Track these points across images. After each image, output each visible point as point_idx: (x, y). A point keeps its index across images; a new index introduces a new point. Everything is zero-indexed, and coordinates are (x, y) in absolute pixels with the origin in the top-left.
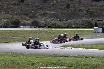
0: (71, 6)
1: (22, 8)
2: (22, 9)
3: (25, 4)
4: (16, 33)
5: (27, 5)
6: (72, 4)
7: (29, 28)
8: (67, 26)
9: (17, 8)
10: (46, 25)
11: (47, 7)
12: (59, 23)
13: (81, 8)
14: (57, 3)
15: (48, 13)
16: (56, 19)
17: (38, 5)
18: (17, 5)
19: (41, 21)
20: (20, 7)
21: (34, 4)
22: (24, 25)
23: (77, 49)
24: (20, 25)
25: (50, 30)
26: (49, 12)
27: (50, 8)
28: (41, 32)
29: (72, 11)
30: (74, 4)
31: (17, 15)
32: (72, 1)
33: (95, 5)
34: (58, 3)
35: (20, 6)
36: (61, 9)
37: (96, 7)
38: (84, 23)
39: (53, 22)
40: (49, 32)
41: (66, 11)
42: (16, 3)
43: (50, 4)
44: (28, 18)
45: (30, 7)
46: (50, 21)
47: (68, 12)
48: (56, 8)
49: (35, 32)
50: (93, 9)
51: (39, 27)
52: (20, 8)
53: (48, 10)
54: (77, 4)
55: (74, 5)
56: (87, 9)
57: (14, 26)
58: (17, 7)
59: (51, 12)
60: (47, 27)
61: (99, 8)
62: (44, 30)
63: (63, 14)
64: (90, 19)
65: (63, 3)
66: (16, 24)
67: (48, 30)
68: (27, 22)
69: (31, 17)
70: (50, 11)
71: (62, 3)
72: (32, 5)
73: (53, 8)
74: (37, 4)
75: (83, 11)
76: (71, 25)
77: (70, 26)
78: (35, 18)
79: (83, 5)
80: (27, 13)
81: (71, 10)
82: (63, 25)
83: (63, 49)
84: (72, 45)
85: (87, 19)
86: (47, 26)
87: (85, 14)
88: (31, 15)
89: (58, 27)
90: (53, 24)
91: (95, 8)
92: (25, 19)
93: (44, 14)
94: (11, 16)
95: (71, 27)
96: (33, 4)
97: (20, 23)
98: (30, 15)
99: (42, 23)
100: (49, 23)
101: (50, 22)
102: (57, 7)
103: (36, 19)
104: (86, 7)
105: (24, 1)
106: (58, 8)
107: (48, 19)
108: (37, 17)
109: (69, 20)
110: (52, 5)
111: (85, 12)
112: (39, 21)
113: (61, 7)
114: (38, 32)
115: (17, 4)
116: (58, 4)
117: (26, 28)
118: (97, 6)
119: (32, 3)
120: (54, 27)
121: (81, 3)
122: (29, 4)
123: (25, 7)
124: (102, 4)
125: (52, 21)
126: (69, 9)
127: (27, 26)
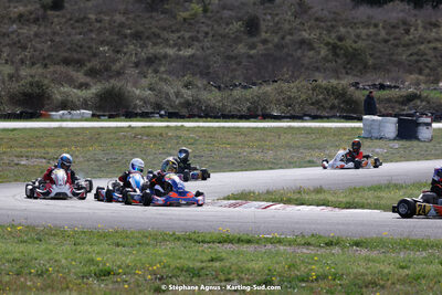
0: (263, 26)
1: (54, 33)
2: (57, 39)
3: (70, 19)
4: (30, 143)
5: (77, 21)
6: (269, 17)
7: (86, 120)
8: (249, 109)
9: (36, 35)
10: (158, 107)
11: (164, 29)
12: (213, 97)
13: (305, 35)
14: (205, 11)
15: (165, 56)
16: (200, 83)
17: (123, 19)
18: (36, 21)
19: (138, 90)
20: (49, 31)
21: (107, 18)
22: (65, 105)
23: (293, 210)
24: (47, 107)
25: (177, 128)
26: (171, 52)
27: (175, 36)
28: (136, 135)
29: (270, 45)
30: (277, 19)
31: (33, 64)
32: (267, 5)
33: (364, 19)
34: (209, 14)
35: (46, 26)
36: (223, 36)
37: (372, 30)
38: (321, 97)
39: (188, 94)
40: (170, 138)
41: (241, 49)
42: (31, 14)
43: (175, 17)
44: (80, 77)
45: (91, 31)
46: (175, 89)
47: (252, 52)
48: (201, 36)
49: (112, 136)
50: (358, 36)
51: (130, 115)
52: (46, 34)
53: (166, 41)
54: (289, 16)
55: (278, 23)
56: (332, 39)
57: (21, 113)
58: (35, 28)
59: (181, 53)
60: (161, 116)
61: (383, 34)
62: (149, 127)
63: (230, 58)
64: (345, 82)
65: (230, 12)
66: (32, 104)
67: (168, 127)
68: (76, 94)
69: (92, 73)
70: (175, 45)
71: (226, 13)
72: (100, 21)
73: (187, 35)
74: (119, 18)
75: (316, 45)
76: (264, 108)
77: (260, 113)
78: (111, 77)
79: (317, 19)
80: (75, 56)
81: (265, 42)
82: (231, 108)
83: (231, 209)
84: (268, 192)
85: (334, 82)
86: (163, 112)
87: (325, 59)
88: (95, 63)
89: (211, 117)
90: (187, 104)
91: (364, 31)
92: (71, 81)
93: (151, 61)
94: (8, 69)
95: (267, 117)
96: (102, 16)
97: (49, 98)
98: (89, 65)
99: (141, 100)
100: (173, 97)
101: (177, 94)
102: (206, 29)
103: (115, 83)
104: (329, 31)
105: (66, 5)
106: (207, 33)
107: (165, 80)
108: (119, 74)
109: (254, 84)
110: (185, 19)
111: (324, 52)
112: (129, 87)
113: (221, 31)
114: (125, 136)
115: (33, 16)
116: (210, 18)
117: (72, 120)
118: (376, 26)
119: (100, 13)
120: (191, 117)
121: (305, 12)
122: (85, 18)
123: (69, 30)
124: (394, 15)
125: (184, 91)
126: (255, 39)
127: (78, 111)
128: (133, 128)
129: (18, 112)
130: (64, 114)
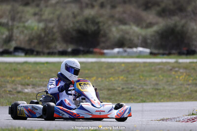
22: (121, 43)
24: (102, 45)
57: (73, 50)
97: (105, 35)
114: (160, 69)
127: (135, 50)
128: (180, 63)
129: (70, 50)
130: (118, 52)
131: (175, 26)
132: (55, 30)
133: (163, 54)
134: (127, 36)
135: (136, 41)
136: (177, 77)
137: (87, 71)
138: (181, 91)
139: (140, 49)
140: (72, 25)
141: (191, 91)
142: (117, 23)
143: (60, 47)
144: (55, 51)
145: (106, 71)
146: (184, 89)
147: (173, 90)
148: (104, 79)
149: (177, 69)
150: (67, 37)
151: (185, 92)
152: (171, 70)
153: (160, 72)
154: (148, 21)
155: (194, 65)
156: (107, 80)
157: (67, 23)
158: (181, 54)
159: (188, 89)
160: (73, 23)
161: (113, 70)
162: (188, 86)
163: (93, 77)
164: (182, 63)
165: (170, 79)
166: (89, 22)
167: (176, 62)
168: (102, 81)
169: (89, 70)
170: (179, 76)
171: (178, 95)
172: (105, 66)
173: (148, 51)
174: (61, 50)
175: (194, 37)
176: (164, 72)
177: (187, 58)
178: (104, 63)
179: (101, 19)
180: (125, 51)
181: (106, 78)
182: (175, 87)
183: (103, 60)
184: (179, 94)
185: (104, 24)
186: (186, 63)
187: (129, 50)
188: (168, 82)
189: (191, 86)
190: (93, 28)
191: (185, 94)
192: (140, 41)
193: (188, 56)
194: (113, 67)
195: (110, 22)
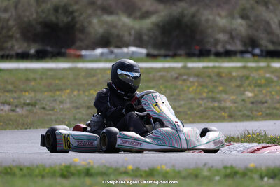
4: (10, 87)
22: (105, 42)
24: (78, 44)
60: (254, 55)
97: (83, 30)
114: (162, 77)
127: (125, 50)
128: (189, 69)
129: (32, 51)
130: (102, 54)
131: (182, 15)
132: (11, 23)
133: (166, 56)
134: (114, 31)
135: (127, 37)
136: (185, 88)
137: (57, 82)
138: (191, 109)
139: (133, 49)
140: (34, 16)
141: (206, 108)
142: (99, 12)
143: (19, 47)
144: (13, 53)
145: (84, 82)
146: (195, 105)
147: (180, 107)
148: (81, 92)
149: (185, 77)
150: (29, 33)
151: (197, 110)
152: (177, 78)
153: (161, 81)
154: (144, 9)
155: (210, 70)
156: (87, 94)
157: (27, 14)
158: (190, 55)
159: (200, 105)
160: (37, 13)
161: (95, 78)
162: (201, 102)
163: (65, 89)
164: (193, 68)
165: (175, 92)
166: (60, 11)
167: (185, 67)
168: (79, 95)
169: (60, 79)
170: (189, 87)
171: (187, 114)
172: (83, 74)
173: (144, 51)
174: (20, 51)
175: (210, 31)
176: (167, 81)
177: (200, 61)
178: (81, 69)
179: (76, 7)
180: (112, 52)
181: (84, 92)
182: (182, 102)
183: (81, 65)
184: (189, 113)
185: (81, 14)
186: (199, 68)
187: (116, 51)
188: (172, 95)
189: (205, 101)
190: (65, 19)
191: (197, 113)
192: (132, 38)
193: (202, 59)
194: (94, 76)
195: (90, 11)
